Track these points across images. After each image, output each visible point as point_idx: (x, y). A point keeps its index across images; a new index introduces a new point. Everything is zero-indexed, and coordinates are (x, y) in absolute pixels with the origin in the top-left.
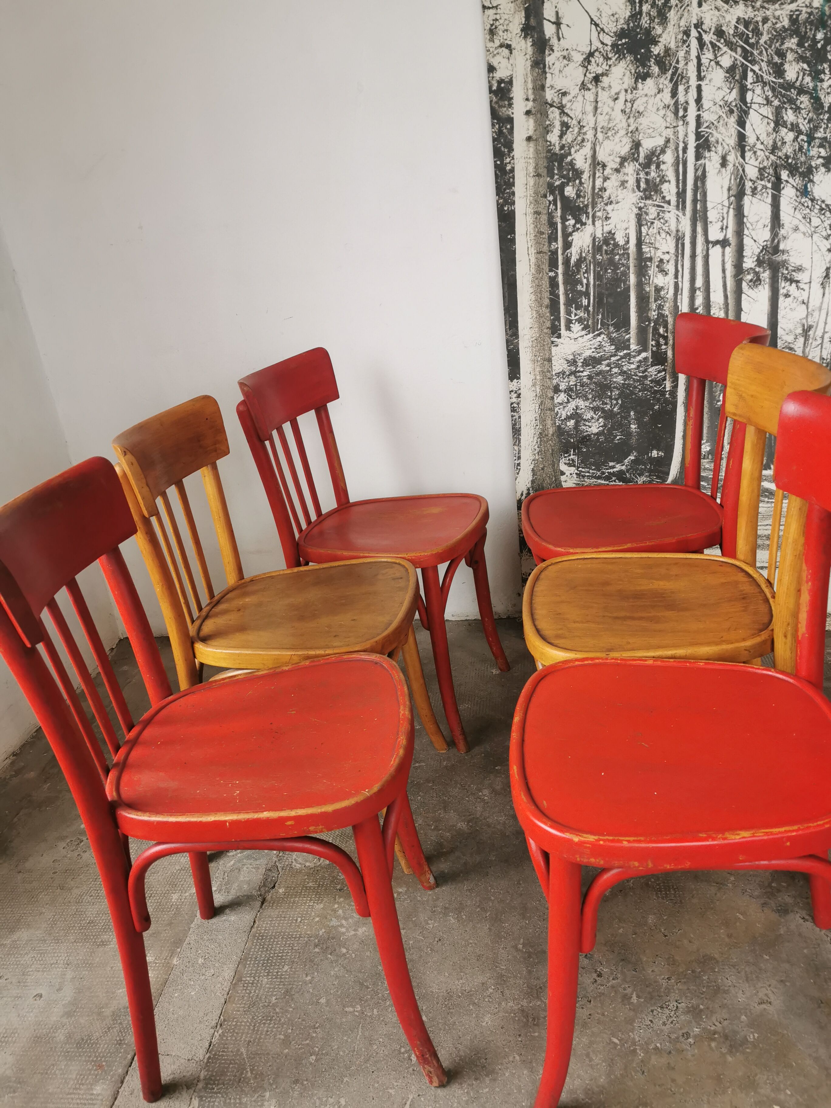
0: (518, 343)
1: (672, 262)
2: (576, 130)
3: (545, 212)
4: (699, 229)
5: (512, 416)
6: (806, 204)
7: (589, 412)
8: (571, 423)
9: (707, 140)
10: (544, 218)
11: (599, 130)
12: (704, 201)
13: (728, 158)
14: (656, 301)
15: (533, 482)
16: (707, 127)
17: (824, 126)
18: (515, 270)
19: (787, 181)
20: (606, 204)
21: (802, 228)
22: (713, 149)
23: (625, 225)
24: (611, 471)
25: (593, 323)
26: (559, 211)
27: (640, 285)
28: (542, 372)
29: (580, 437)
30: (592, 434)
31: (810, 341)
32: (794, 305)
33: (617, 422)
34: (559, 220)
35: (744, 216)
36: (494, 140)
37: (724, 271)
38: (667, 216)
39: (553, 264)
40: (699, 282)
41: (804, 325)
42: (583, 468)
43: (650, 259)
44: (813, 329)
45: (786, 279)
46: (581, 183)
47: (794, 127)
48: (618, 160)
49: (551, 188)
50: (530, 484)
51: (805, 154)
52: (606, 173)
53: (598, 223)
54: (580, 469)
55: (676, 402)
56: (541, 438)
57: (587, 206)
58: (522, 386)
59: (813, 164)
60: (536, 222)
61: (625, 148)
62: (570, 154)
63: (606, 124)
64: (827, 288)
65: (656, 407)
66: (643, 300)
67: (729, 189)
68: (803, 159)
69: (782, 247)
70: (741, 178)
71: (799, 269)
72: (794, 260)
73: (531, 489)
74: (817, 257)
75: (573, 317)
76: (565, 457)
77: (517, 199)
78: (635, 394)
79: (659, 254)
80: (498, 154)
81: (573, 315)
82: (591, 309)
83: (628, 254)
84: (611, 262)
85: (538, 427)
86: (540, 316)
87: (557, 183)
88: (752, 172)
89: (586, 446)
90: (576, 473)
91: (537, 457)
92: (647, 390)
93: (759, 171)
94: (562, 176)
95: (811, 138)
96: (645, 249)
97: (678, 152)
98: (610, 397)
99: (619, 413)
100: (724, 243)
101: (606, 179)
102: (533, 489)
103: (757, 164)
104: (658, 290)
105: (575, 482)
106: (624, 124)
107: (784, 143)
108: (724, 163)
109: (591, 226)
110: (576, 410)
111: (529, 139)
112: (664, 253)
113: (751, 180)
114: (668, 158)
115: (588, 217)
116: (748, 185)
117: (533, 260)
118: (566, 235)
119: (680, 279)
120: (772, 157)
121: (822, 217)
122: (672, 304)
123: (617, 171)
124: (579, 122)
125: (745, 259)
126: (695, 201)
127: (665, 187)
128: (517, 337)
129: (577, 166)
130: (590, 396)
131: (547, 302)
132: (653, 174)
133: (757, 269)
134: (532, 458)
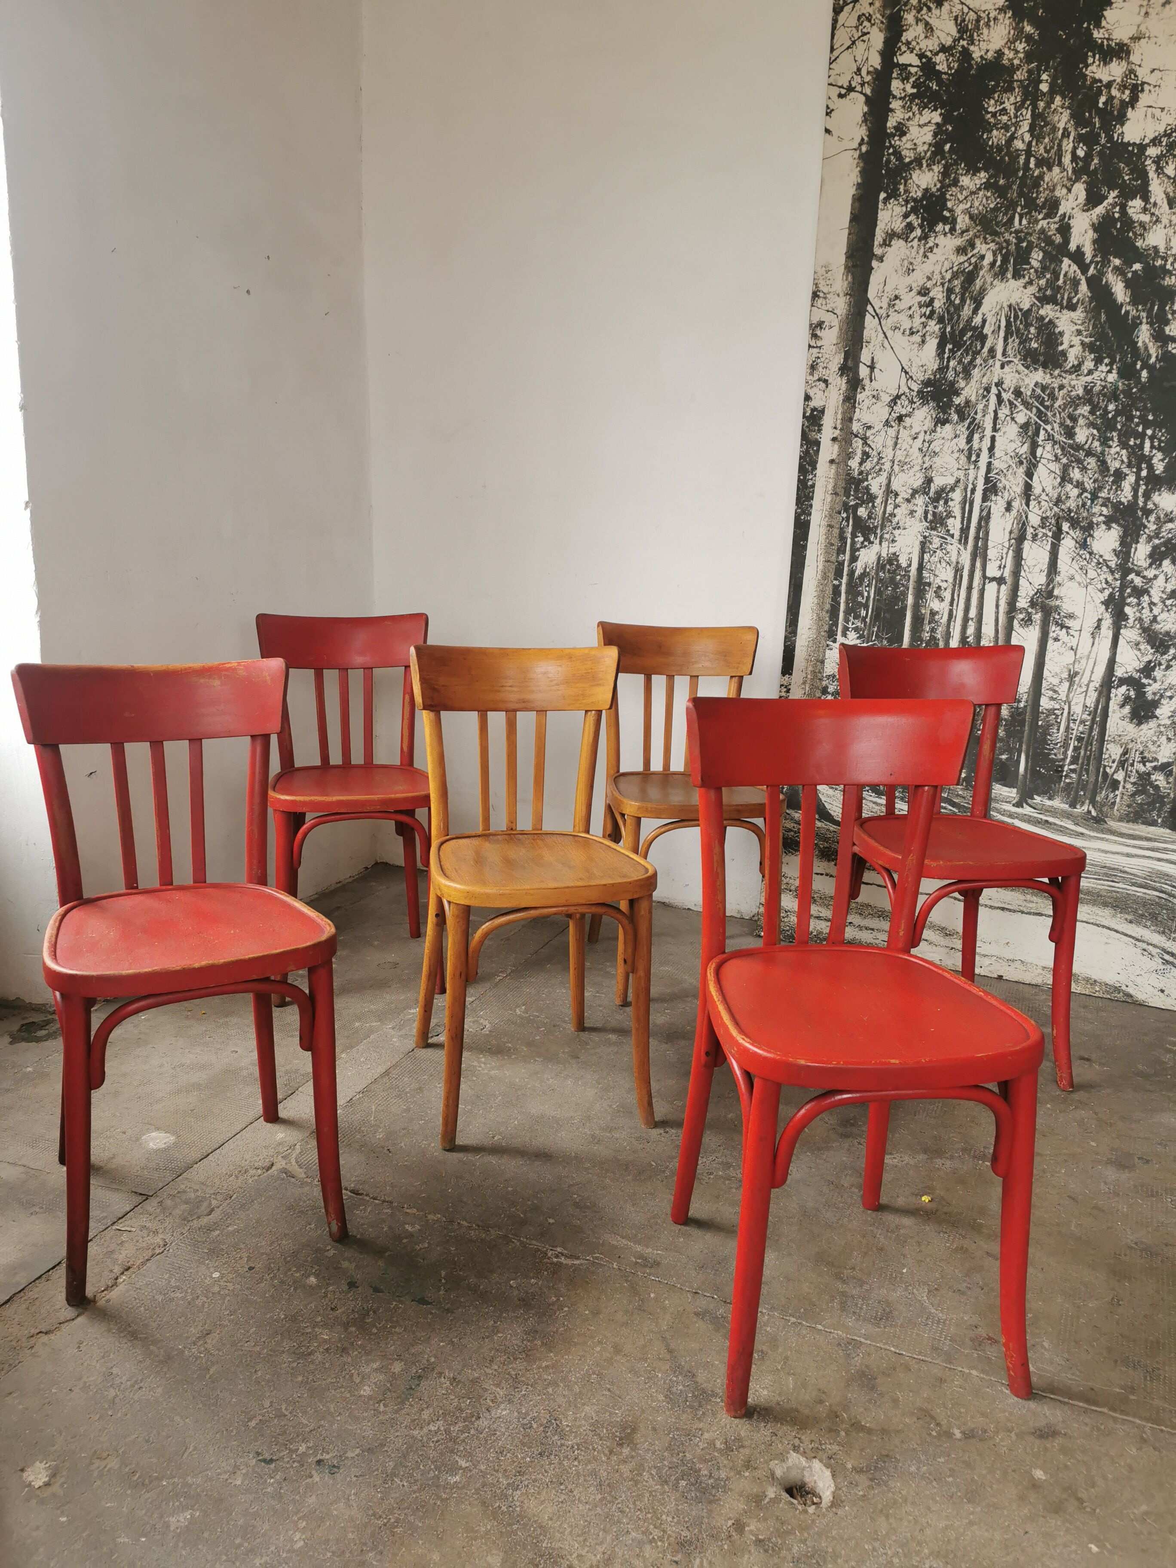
0: (795, 641)
1: (949, 590)
2: (876, 460)
3: (838, 526)
4: (978, 564)
6: (1084, 557)
9: (995, 485)
10: (836, 532)
11: (896, 462)
12: (986, 540)
13: (1013, 504)
14: (929, 623)
16: (996, 474)
17: (1108, 487)
18: (802, 574)
19: (1068, 533)
20: (894, 529)
21: (1077, 577)
22: (1000, 494)
23: (909, 550)
25: (868, 634)
26: (850, 528)
27: (916, 607)
28: (813, 672)
31: (1075, 687)
32: (1062, 650)
34: (849, 536)
35: (1022, 559)
36: (801, 458)
37: (997, 606)
38: (949, 547)
39: (839, 574)
40: (973, 613)
41: (1070, 671)
43: (929, 584)
44: (1079, 676)
45: (1057, 624)
46: (873, 506)
47: (1079, 485)
48: (910, 491)
49: (846, 507)
51: (1088, 510)
52: (897, 501)
53: (885, 544)
57: (876, 527)
58: (793, 682)
59: (1095, 520)
60: (828, 534)
61: (918, 482)
62: (867, 480)
63: (903, 459)
64: (1097, 638)
66: (918, 621)
67: (1011, 532)
68: (1085, 514)
69: (1056, 593)
70: (1024, 524)
71: (1071, 616)
72: (1067, 607)
74: (1089, 607)
75: (850, 625)
77: (813, 511)
79: (938, 581)
80: (802, 470)
81: (850, 624)
82: (868, 620)
83: (909, 577)
84: (892, 580)
86: (820, 619)
87: (852, 503)
88: (1034, 519)
93: (1041, 520)
94: (857, 498)
95: (1094, 497)
96: (925, 574)
97: (966, 492)
100: (1000, 581)
101: (896, 506)
103: (1040, 513)
104: (933, 613)
106: (920, 461)
107: (1068, 498)
108: (1009, 508)
109: (878, 546)
111: (832, 461)
112: (942, 581)
113: (1033, 527)
114: (957, 496)
115: (876, 537)
116: (1030, 531)
117: (821, 567)
118: (854, 550)
119: (955, 607)
120: (1055, 509)
121: (1099, 571)
122: (945, 629)
123: (908, 501)
124: (879, 454)
125: (1019, 599)
126: (977, 538)
127: (950, 521)
128: (795, 635)
129: (872, 492)
131: (828, 607)
132: (940, 508)
133: (1030, 610)
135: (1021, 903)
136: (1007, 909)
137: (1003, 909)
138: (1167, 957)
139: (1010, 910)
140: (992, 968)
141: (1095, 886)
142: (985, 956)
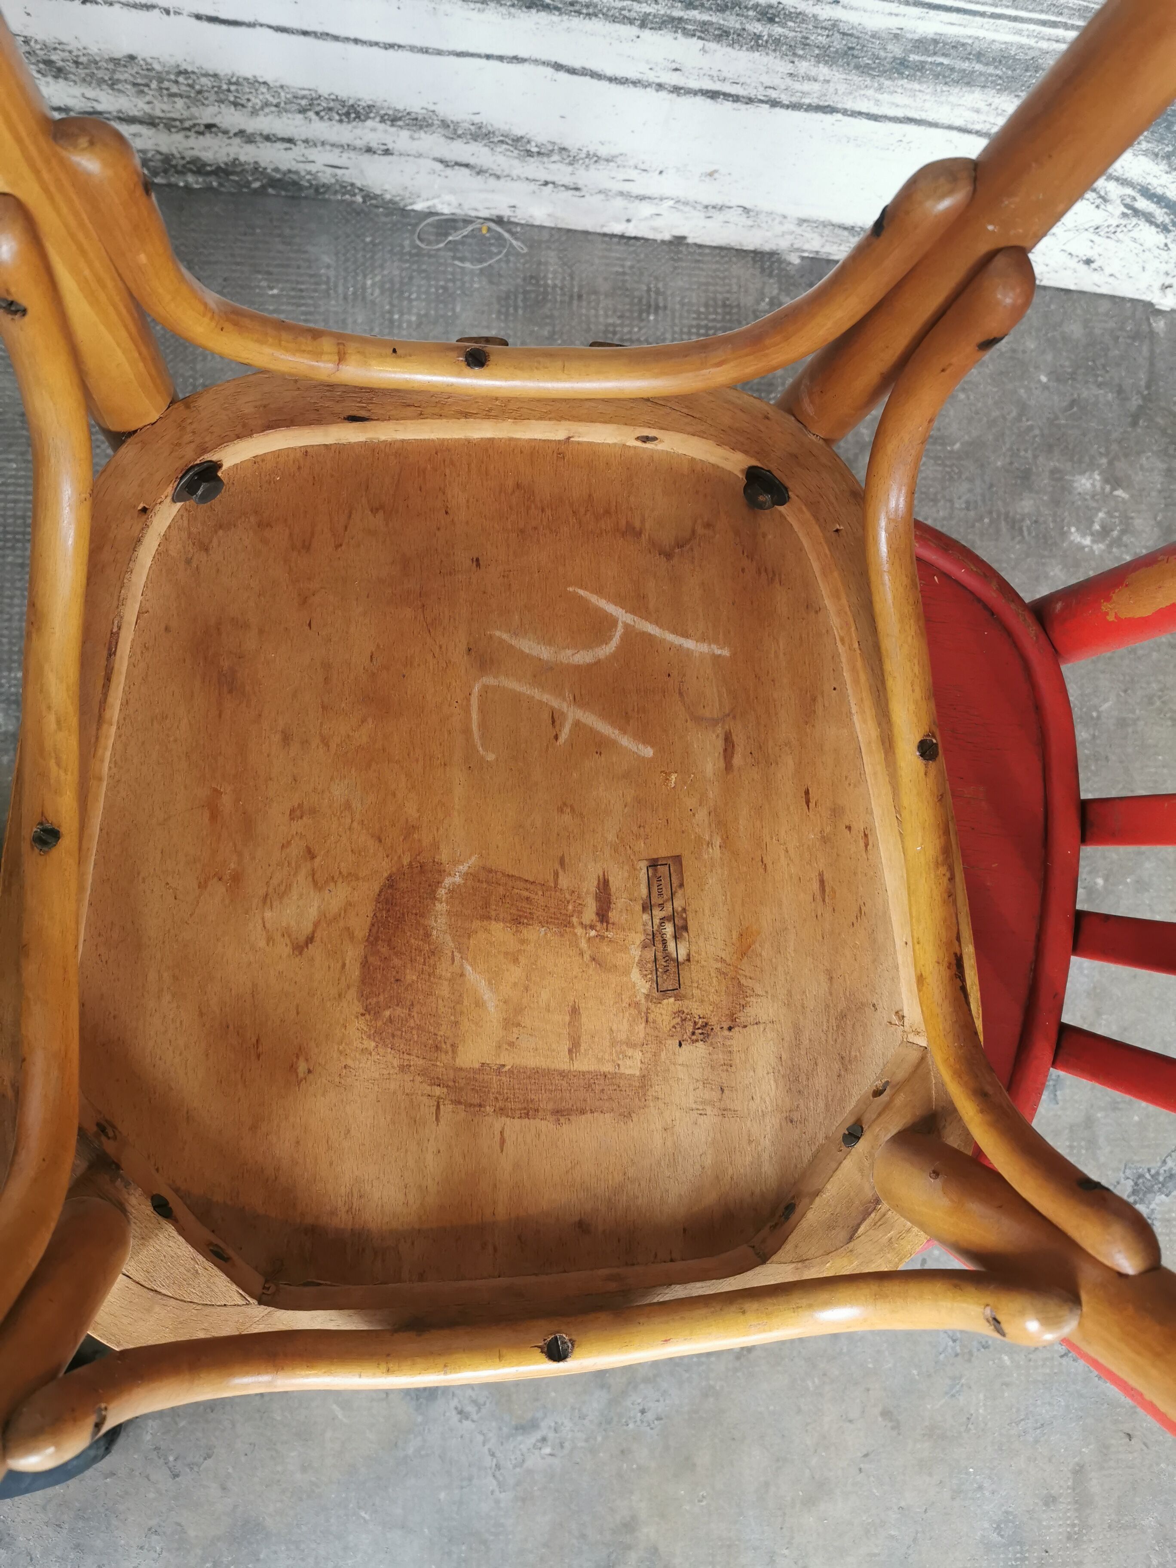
135: (777, 81)
136: (727, 96)
137: (713, 95)
138: (1143, 204)
139: (736, 98)
140: (658, 222)
141: (1032, 42)
142: (642, 198)
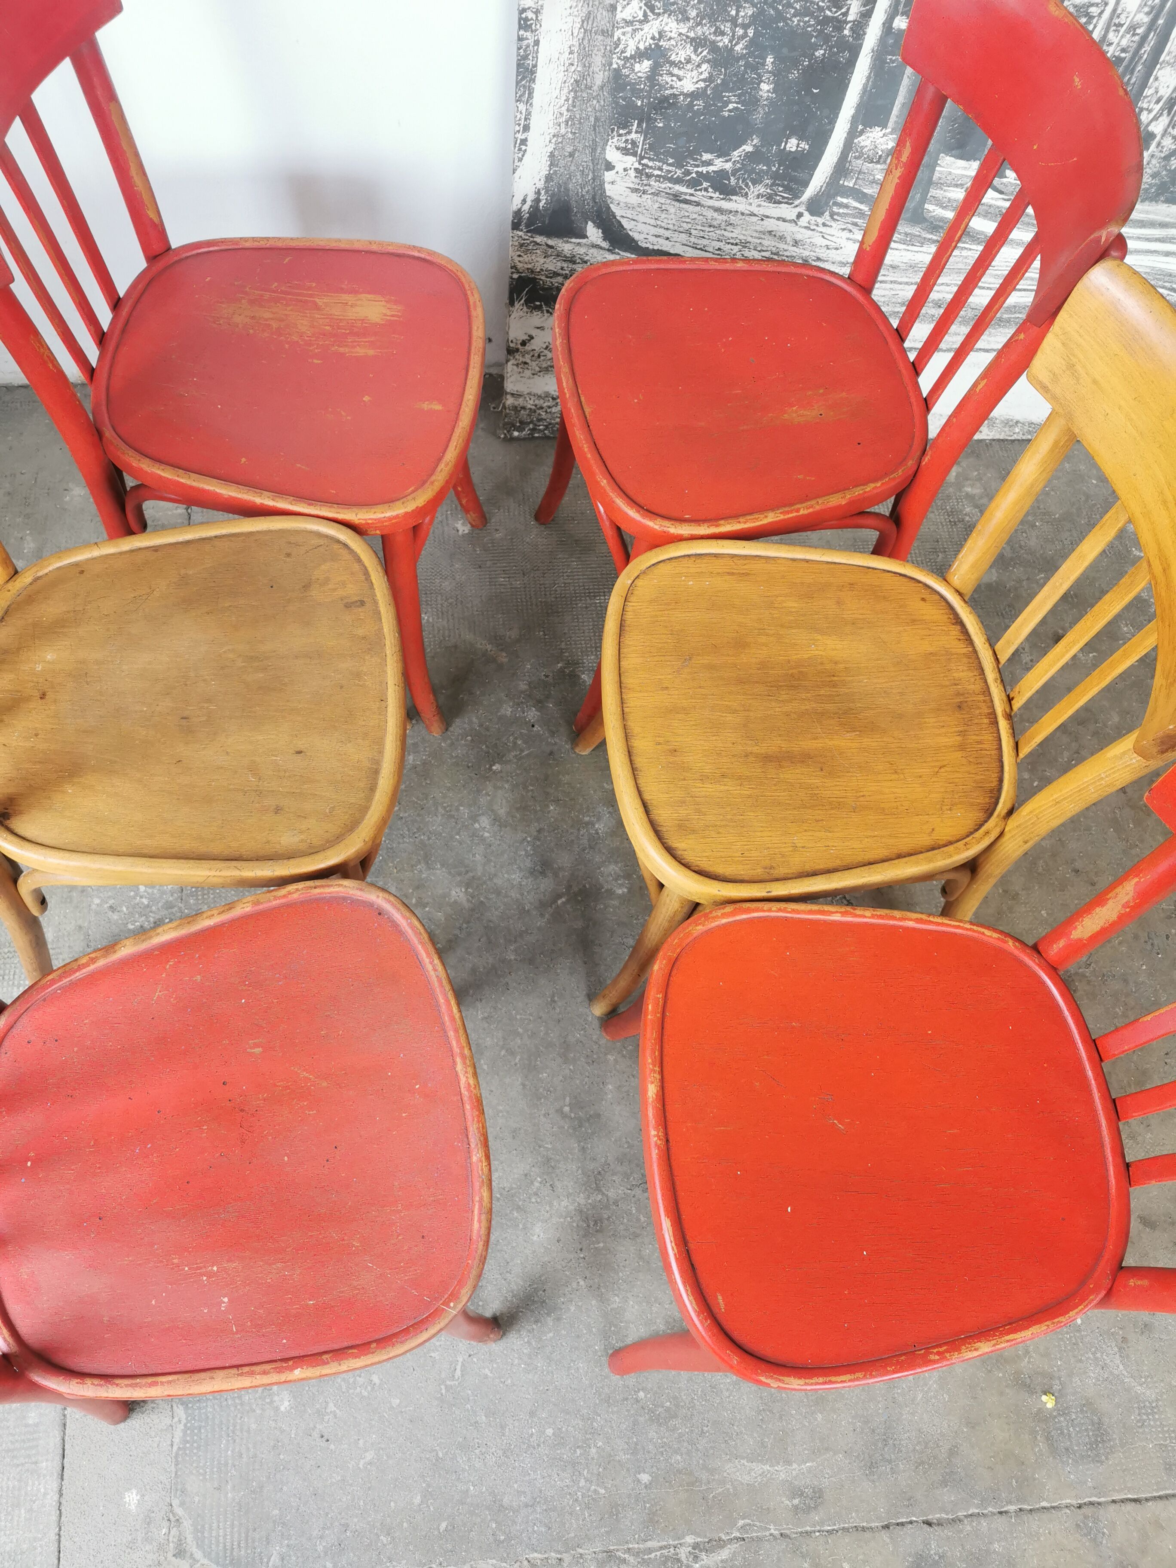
5: (520, 39)
7: (684, 48)
8: (643, 67)
15: (548, 178)
24: (704, 170)
29: (655, 99)
30: (682, 93)
33: (735, 75)
42: (650, 159)
50: (543, 182)
54: (645, 161)
55: (861, 46)
56: (576, 92)
65: (819, 53)
73: (543, 192)
76: (620, 135)
78: (785, 19)
85: (573, 68)
89: (666, 118)
90: (636, 169)
91: (563, 131)
92: (811, 14)
98: (734, 21)
99: (743, 57)
102: (546, 192)
105: (632, 186)
110: (659, 40)
130: (693, 13)
134: (553, 131)
